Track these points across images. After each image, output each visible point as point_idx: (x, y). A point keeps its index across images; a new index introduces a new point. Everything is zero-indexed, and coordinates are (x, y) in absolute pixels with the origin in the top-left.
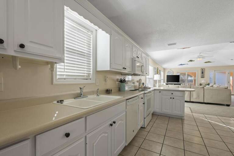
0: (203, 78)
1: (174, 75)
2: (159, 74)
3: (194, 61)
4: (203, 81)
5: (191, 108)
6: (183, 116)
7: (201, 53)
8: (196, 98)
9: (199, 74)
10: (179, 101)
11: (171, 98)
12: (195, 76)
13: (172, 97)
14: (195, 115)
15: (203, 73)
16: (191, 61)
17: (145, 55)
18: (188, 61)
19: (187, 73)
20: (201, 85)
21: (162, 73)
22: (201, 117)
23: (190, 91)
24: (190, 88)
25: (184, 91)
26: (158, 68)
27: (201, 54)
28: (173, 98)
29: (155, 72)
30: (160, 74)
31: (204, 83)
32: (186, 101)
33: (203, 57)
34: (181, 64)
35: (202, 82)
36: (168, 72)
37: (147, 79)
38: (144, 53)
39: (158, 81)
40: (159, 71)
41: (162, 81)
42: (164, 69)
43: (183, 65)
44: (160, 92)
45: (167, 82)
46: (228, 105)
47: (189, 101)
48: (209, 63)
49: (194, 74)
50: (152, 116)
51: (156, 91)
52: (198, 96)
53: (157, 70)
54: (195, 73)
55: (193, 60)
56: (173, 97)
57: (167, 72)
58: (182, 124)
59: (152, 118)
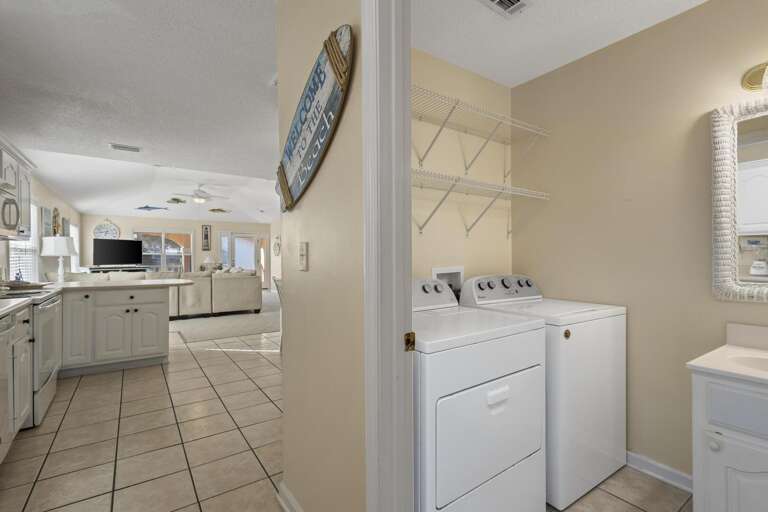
0: (208, 250)
1: (121, 239)
2: (63, 235)
3: (184, 202)
4: (206, 259)
5: (182, 332)
6: (165, 354)
7: (201, 185)
8: (194, 305)
9: (197, 239)
10: (154, 316)
11: (128, 311)
12: (187, 246)
13: (132, 307)
14: (194, 346)
15: (206, 237)
16: (177, 201)
17: (14, 163)
18: (169, 199)
19: (163, 236)
20: (202, 269)
21: (74, 231)
22: (208, 347)
23: (178, 285)
24: (179, 277)
25: (166, 287)
26: (56, 210)
27: (202, 188)
28: (136, 310)
29: (47, 224)
30: (65, 234)
31: (211, 264)
32: (172, 319)
33: (208, 198)
34: (147, 208)
35: (205, 262)
36: (96, 228)
37: (12, 254)
38: (11, 153)
39: (60, 260)
40: (60, 222)
41: (74, 260)
42: (82, 217)
43: (153, 211)
44: (87, 297)
45: (95, 264)
46: (257, 311)
47: (176, 315)
48: (221, 213)
49: (186, 239)
50: (58, 385)
51: (69, 297)
52: (198, 299)
53: (55, 217)
54: (188, 236)
55: (182, 198)
56: (135, 307)
57: (94, 227)
58: (164, 375)
59: (57, 390)
